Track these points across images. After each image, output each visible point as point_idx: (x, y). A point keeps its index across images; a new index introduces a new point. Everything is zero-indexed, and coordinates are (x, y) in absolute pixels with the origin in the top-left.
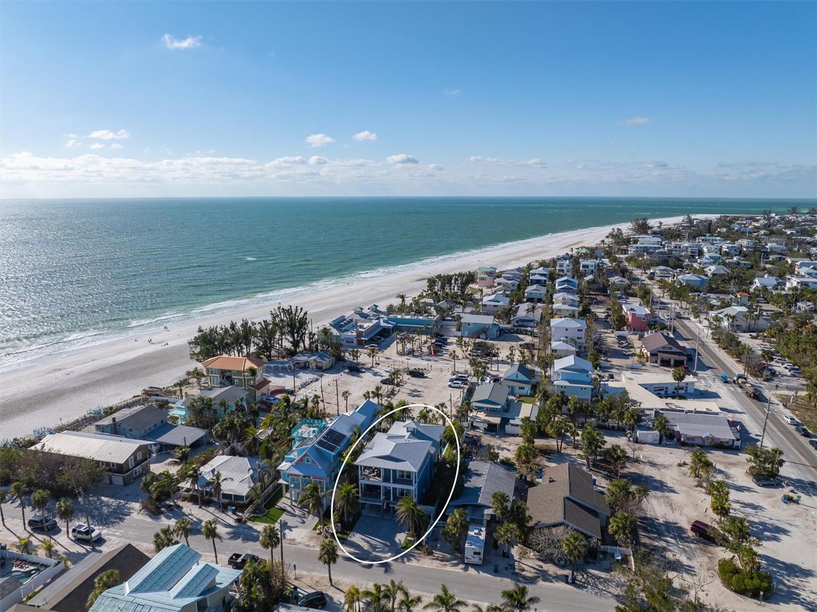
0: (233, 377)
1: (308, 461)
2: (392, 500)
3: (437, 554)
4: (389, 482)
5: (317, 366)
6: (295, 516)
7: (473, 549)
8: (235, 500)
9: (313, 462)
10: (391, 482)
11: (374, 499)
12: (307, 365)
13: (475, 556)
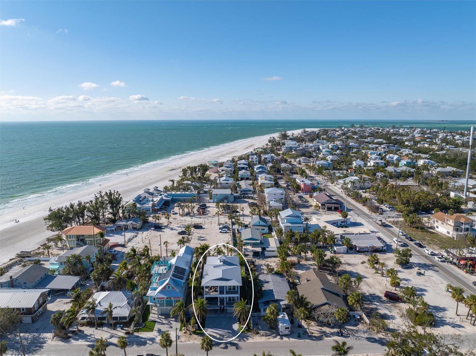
0: (86, 239)
1: (169, 288)
2: (225, 305)
3: (262, 332)
4: (223, 294)
5: (133, 227)
6: (164, 324)
7: (285, 326)
8: (120, 320)
9: (173, 288)
10: (225, 294)
11: (214, 306)
12: (127, 227)
13: (286, 330)
